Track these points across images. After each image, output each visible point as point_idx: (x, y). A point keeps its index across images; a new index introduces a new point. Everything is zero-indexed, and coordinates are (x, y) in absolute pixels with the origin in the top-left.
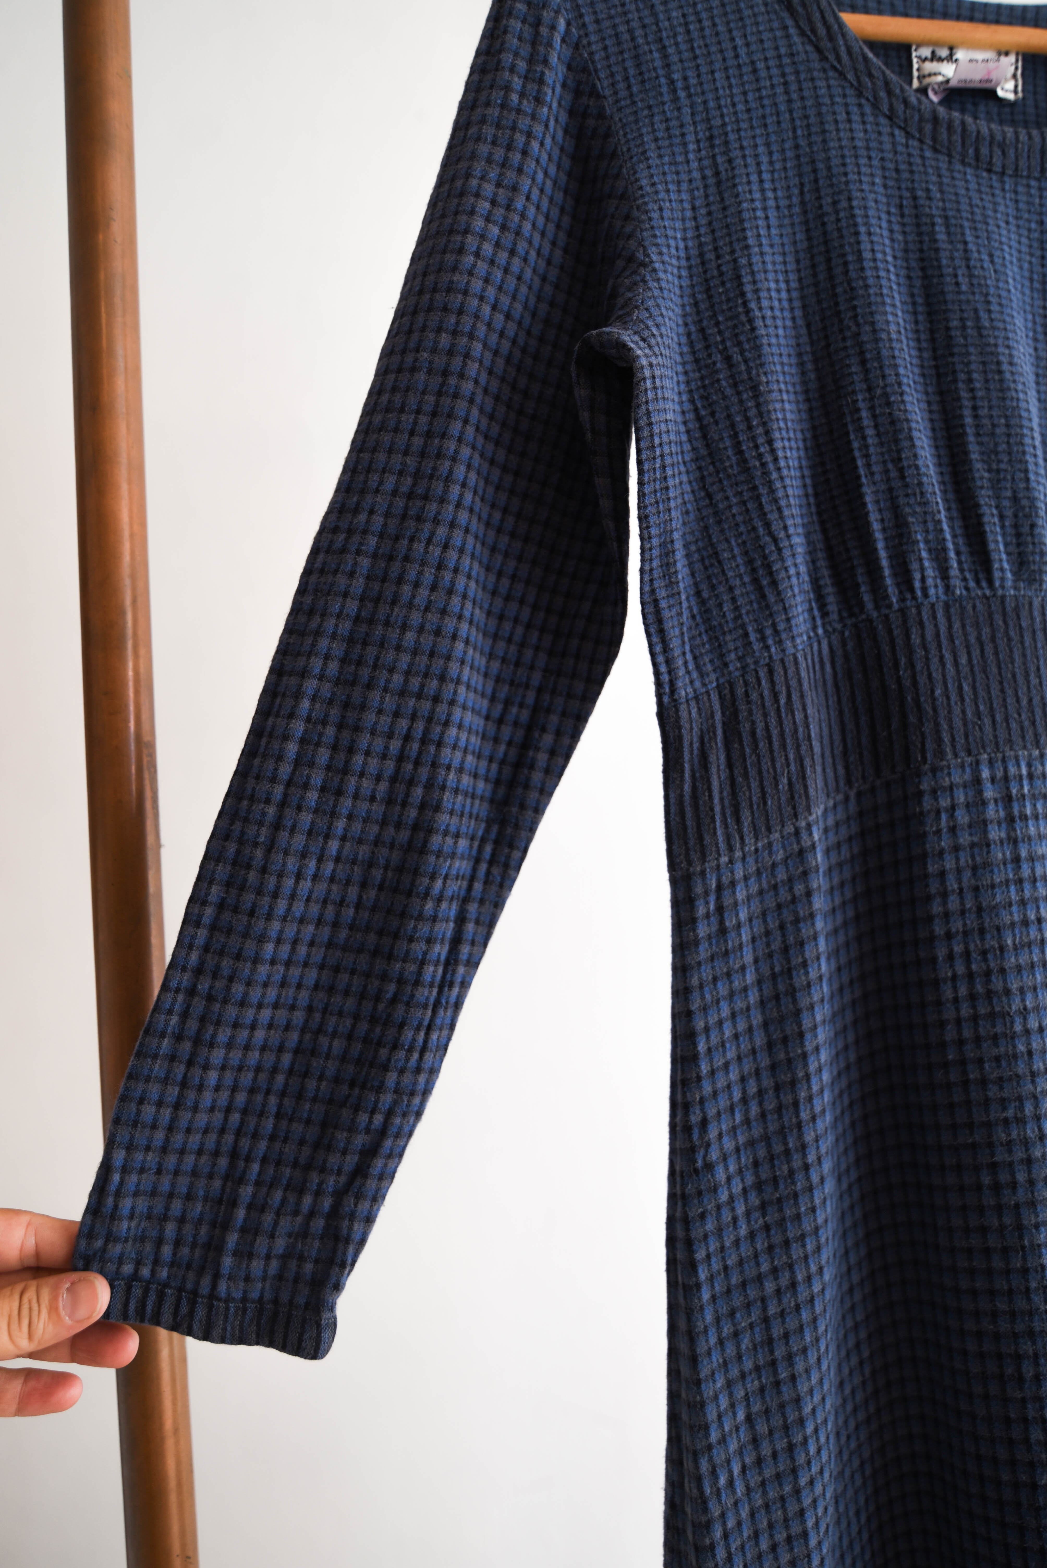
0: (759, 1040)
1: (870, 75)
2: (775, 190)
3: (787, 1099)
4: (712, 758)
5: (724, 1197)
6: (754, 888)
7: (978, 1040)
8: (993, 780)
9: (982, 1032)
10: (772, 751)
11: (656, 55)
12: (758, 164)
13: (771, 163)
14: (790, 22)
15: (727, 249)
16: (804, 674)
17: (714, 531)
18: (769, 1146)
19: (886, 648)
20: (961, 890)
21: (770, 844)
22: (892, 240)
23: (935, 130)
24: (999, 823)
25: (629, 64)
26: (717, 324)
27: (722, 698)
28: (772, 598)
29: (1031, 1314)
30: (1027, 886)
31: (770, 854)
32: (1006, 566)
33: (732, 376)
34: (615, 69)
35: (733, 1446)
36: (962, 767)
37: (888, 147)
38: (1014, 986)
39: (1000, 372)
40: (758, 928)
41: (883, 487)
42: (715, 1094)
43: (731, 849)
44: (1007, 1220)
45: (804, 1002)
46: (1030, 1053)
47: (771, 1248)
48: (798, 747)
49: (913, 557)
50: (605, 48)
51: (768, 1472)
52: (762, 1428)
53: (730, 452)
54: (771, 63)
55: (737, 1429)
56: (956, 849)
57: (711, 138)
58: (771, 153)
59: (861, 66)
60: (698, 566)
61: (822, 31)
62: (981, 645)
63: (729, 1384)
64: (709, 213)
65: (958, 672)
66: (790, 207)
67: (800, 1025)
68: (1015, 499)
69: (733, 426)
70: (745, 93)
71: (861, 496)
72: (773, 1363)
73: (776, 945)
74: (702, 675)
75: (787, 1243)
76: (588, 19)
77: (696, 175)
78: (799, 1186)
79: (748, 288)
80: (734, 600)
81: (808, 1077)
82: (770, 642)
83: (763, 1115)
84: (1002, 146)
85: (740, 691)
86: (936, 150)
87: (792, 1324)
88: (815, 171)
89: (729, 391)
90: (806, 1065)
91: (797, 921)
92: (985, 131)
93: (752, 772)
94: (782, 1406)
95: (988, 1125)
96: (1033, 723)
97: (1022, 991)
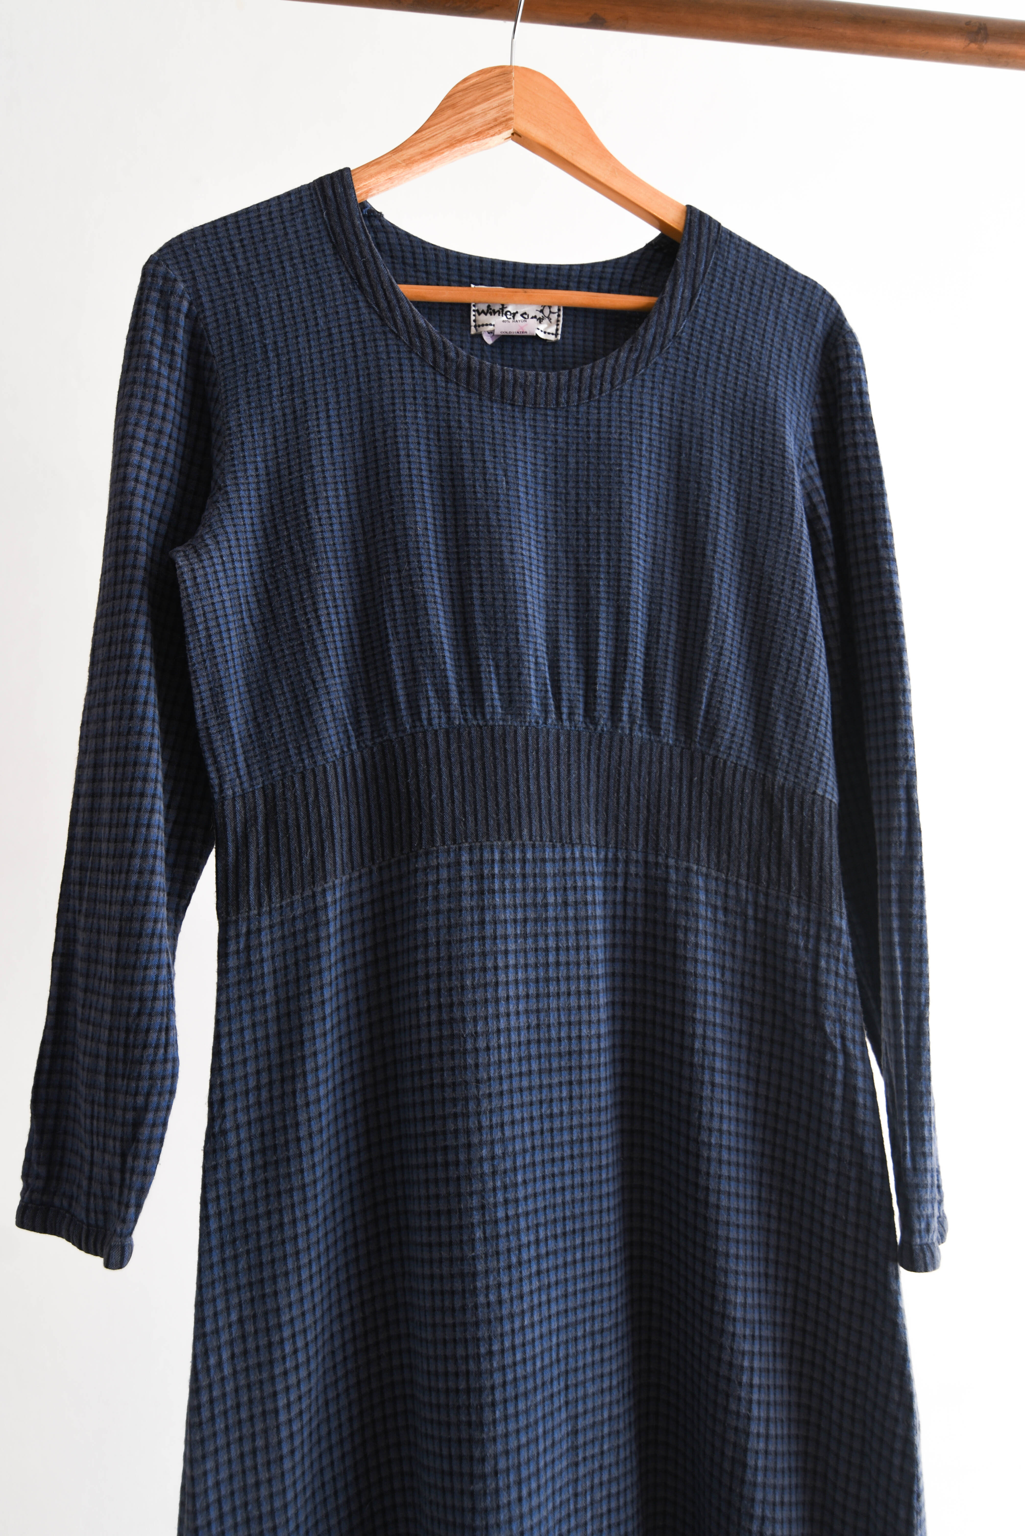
0: (273, 1044)
1: (420, 337)
2: (340, 422)
3: (288, 1088)
4: (252, 839)
5: (233, 1154)
6: (278, 934)
7: (441, 1054)
8: (471, 863)
9: (445, 1048)
10: (299, 836)
11: (255, 325)
12: (327, 404)
13: (338, 402)
14: (360, 298)
15: (297, 468)
16: (331, 779)
17: (272, 672)
18: (273, 1122)
19: (400, 762)
20: (438, 943)
21: (292, 903)
22: (430, 459)
23: (468, 376)
24: (472, 895)
25: (233, 332)
26: (286, 522)
27: (265, 795)
28: (308, 725)
29: (462, 1260)
30: (488, 942)
31: (292, 909)
32: (497, 703)
33: (293, 561)
34: (223, 336)
35: (225, 1337)
36: (448, 852)
37: (430, 389)
38: (469, 1014)
39: (502, 560)
40: (279, 963)
41: (405, 643)
42: (233, 1081)
43: (260, 905)
44: (452, 1189)
45: (306, 1018)
46: (477, 1066)
47: (268, 1196)
48: (321, 832)
49: (421, 696)
50: (217, 321)
51: (252, 1361)
52: (249, 1328)
53: (287, 616)
54: (344, 329)
55: (230, 1326)
56: (438, 912)
57: (292, 385)
58: (338, 396)
59: (413, 330)
60: (257, 700)
61: (384, 304)
62: (472, 761)
63: (227, 1292)
64: (287, 441)
65: (452, 781)
66: (351, 434)
67: (302, 1035)
68: (508, 653)
69: (291, 597)
70: (321, 352)
71: (389, 649)
72: (262, 1281)
73: (291, 977)
74: (251, 779)
75: (279, 1194)
76: (205, 299)
77: (278, 413)
78: (291, 1152)
79: (309, 498)
80: (281, 724)
81: (304, 1074)
82: (305, 756)
83: (271, 1099)
84: (524, 387)
85: (279, 791)
86: (469, 391)
87: (278, 1253)
88: (371, 408)
89: (290, 572)
90: (304, 1064)
91: (308, 959)
92: (510, 376)
93: (283, 850)
94: (266, 1313)
95: (444, 1118)
96: (509, 821)
97: (475, 1020)
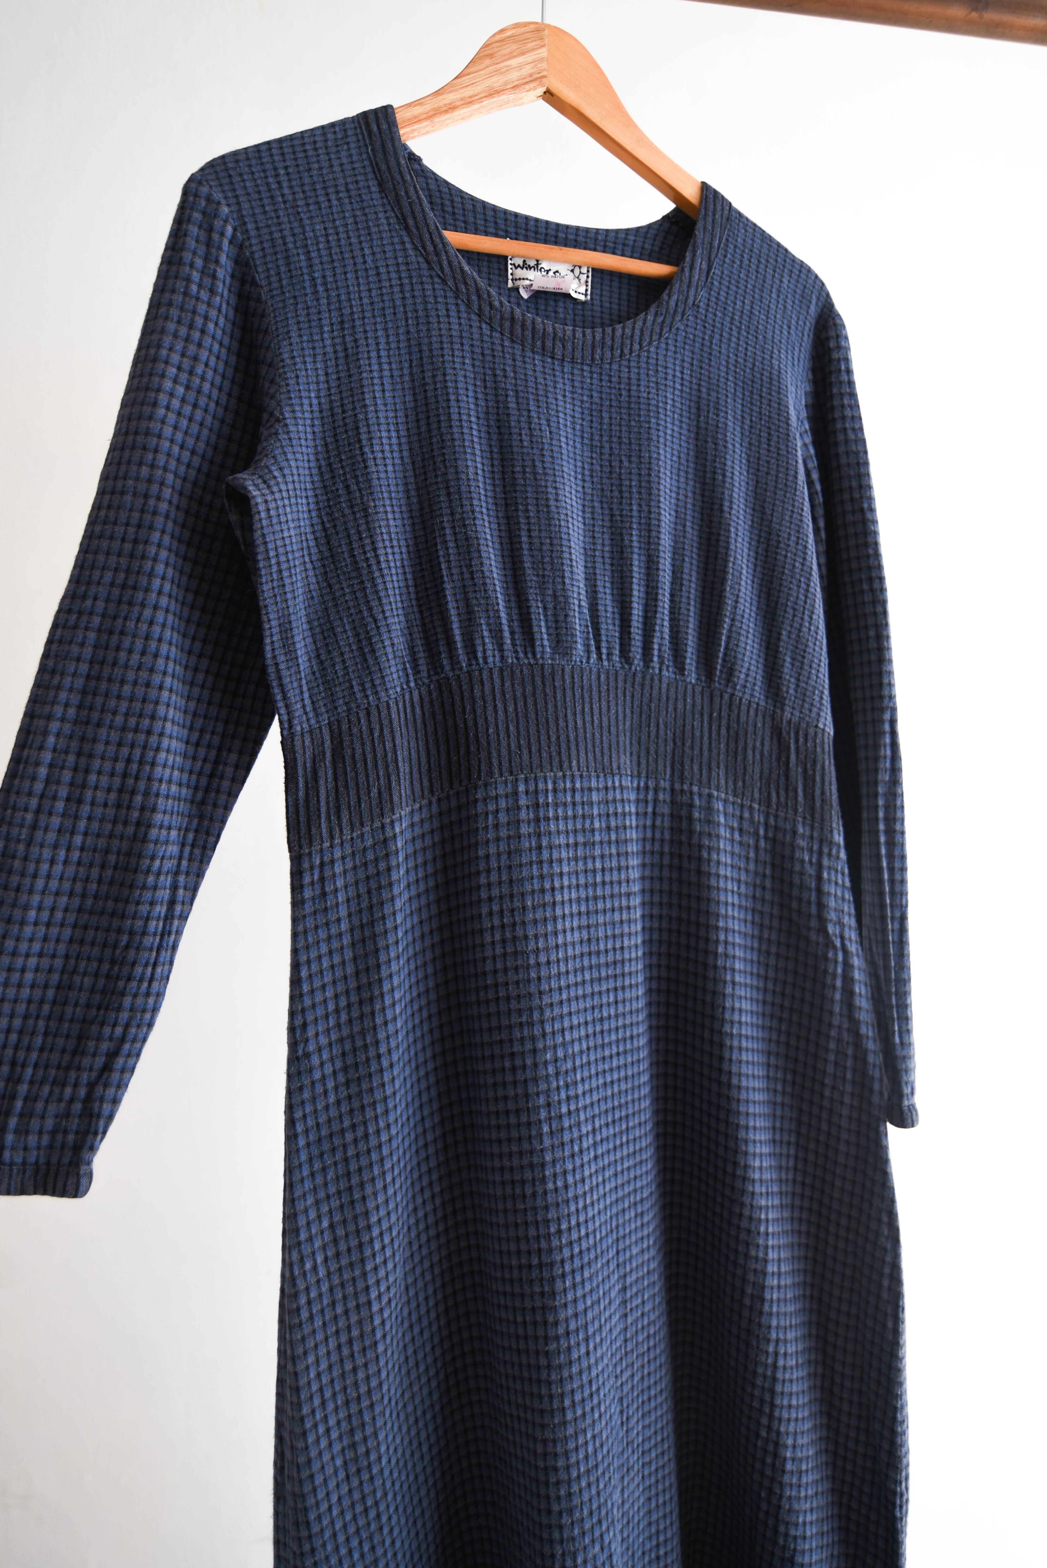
0: (350, 969)
1: (466, 283)
2: (390, 363)
3: (367, 1009)
4: (321, 774)
5: (317, 1075)
6: (349, 865)
7: (506, 970)
8: (527, 793)
9: (509, 964)
10: (366, 770)
11: (302, 257)
12: (377, 344)
13: (388, 343)
14: (406, 239)
15: (350, 406)
16: (394, 716)
17: (332, 611)
18: (353, 1042)
19: (457, 698)
20: (499, 868)
21: (362, 835)
22: (477, 405)
23: (512, 326)
24: (529, 822)
25: (281, 262)
26: (341, 461)
27: (331, 732)
28: (371, 662)
29: (531, 1152)
30: (545, 866)
31: (363, 841)
32: (546, 643)
33: (350, 500)
34: (270, 266)
35: (318, 1243)
36: (506, 782)
37: (476, 336)
38: (531, 933)
39: (548, 506)
40: (352, 893)
41: (459, 584)
42: (314, 1006)
43: (332, 837)
44: (520, 1091)
45: (381, 943)
46: (539, 979)
47: (351, 1111)
48: (387, 766)
49: (477, 635)
50: (263, 249)
51: (344, 1261)
52: (340, 1232)
53: (346, 555)
54: (391, 269)
55: (322, 1232)
56: (498, 839)
57: (342, 322)
58: (388, 336)
59: (459, 276)
60: (319, 637)
61: (430, 248)
62: (525, 698)
63: (317, 1202)
64: (339, 379)
65: (507, 717)
66: (401, 376)
67: (378, 959)
68: (555, 596)
69: (349, 536)
70: (370, 290)
71: (443, 590)
72: (350, 1188)
73: (364, 905)
74: (317, 715)
75: (363, 1108)
76: (250, 226)
77: (329, 349)
78: (373, 1069)
79: (364, 437)
80: (344, 661)
81: (382, 995)
82: (369, 692)
83: (350, 1021)
84: (563, 341)
85: (345, 727)
86: (513, 341)
87: (364, 1162)
88: (421, 351)
89: (347, 511)
90: (381, 987)
91: (380, 888)
92: (550, 330)
93: (351, 784)
94: (355, 1217)
95: (510, 1027)
96: (559, 753)
97: (536, 937)
